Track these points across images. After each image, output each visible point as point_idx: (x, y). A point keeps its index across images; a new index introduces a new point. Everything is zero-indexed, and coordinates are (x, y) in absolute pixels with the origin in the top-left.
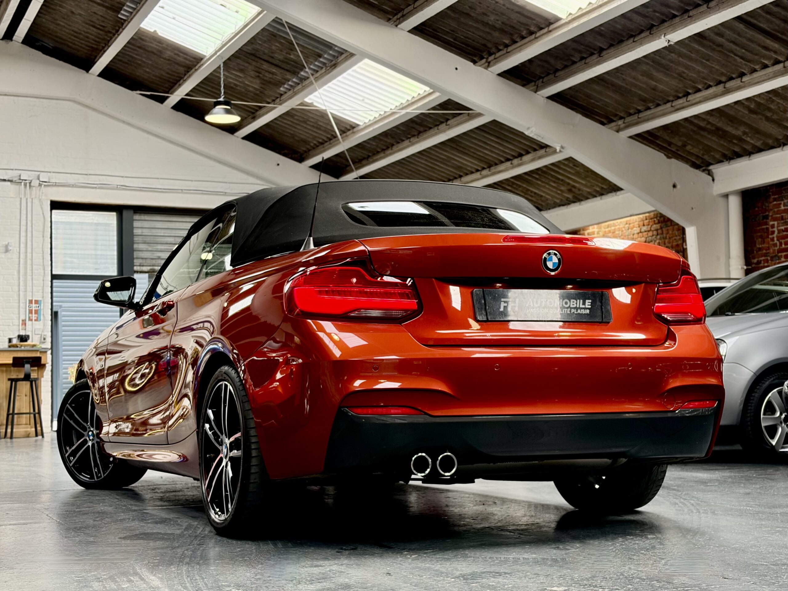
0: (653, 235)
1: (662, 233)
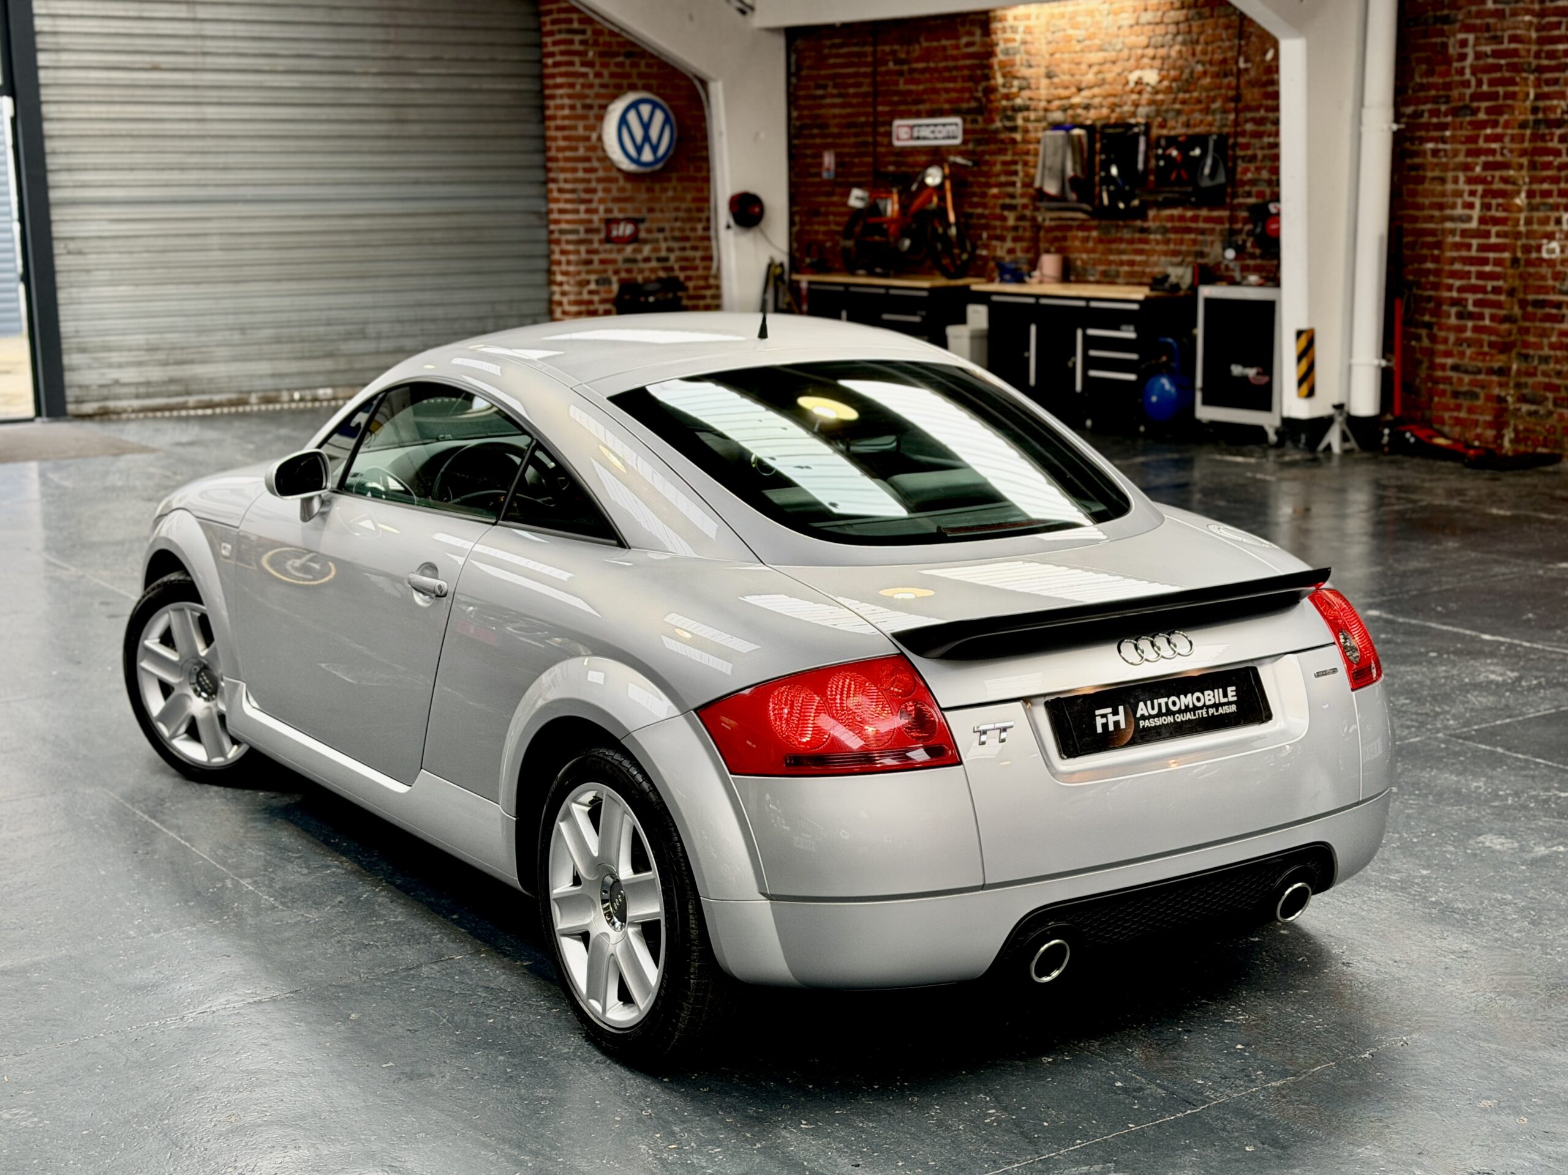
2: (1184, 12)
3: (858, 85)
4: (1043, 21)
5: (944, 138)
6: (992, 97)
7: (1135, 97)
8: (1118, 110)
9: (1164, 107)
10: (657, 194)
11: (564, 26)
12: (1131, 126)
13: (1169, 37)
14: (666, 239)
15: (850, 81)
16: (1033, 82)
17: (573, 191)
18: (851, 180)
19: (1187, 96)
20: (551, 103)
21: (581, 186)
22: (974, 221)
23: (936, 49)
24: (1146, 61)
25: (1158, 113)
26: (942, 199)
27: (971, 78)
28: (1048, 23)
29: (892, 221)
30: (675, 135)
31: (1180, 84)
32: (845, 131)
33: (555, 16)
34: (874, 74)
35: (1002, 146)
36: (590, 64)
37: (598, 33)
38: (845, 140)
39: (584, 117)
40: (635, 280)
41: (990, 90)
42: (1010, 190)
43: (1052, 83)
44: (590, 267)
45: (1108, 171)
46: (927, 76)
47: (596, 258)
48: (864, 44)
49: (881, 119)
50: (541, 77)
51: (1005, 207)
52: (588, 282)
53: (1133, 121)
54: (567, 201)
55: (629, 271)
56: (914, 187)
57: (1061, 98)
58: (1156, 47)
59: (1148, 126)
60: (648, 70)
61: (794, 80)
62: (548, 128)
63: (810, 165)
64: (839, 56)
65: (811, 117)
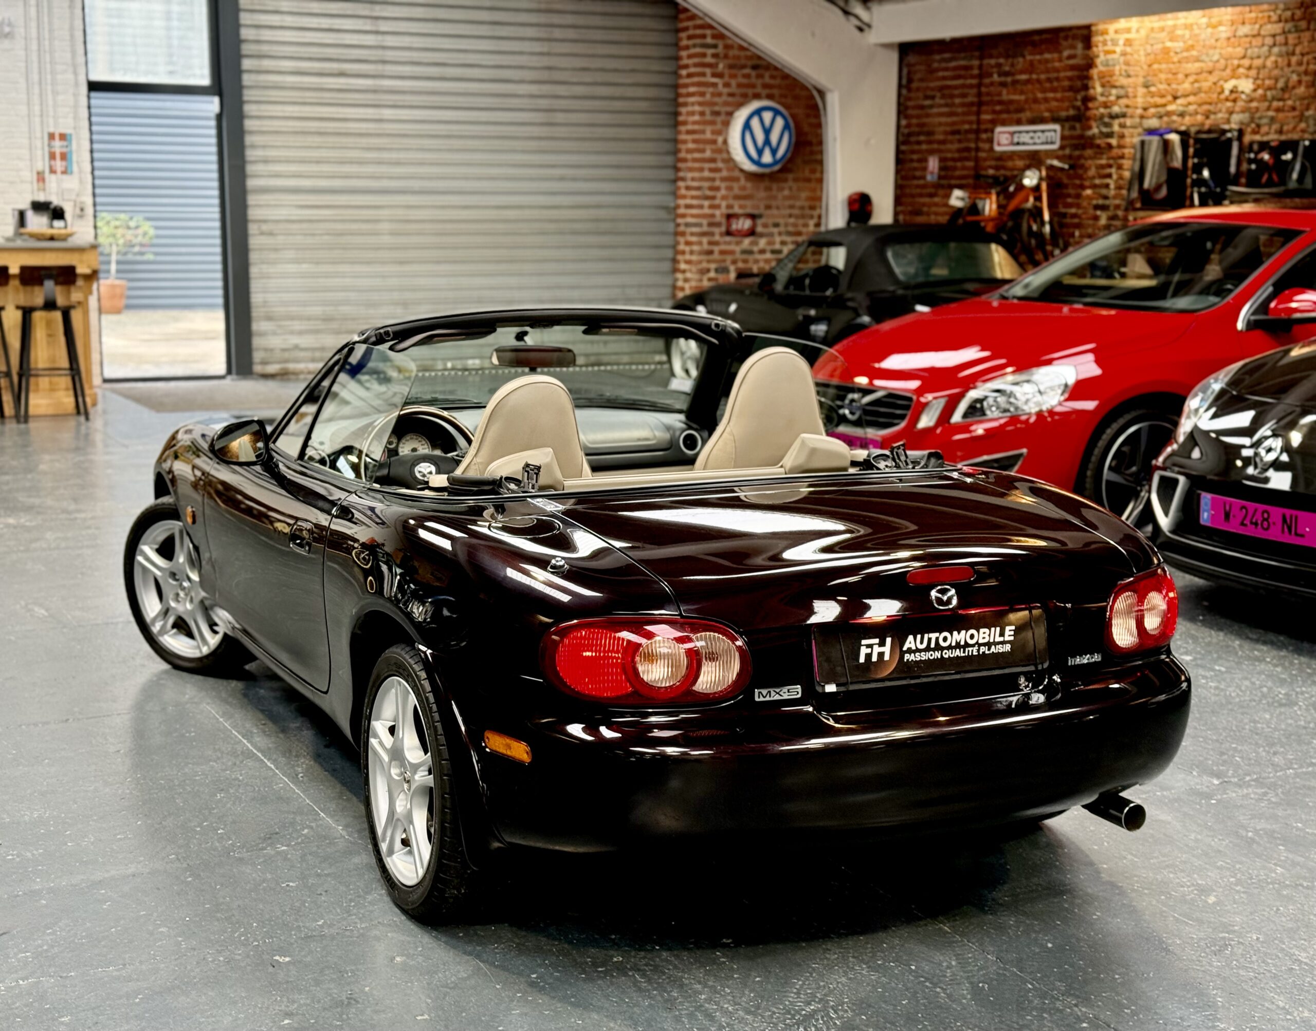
0: (1263, 45)
1: (1286, 44)
2: (1281, 25)
3: (964, 96)
4: (1143, 33)
5: (1043, 143)
6: (1090, 105)
7: (1229, 104)
8: (1212, 117)
9: (1258, 115)
10: (774, 192)
11: (698, 41)
12: (1224, 132)
13: (1266, 48)
14: (780, 234)
15: (956, 92)
16: (1130, 90)
17: (699, 188)
18: (953, 182)
19: (1281, 104)
20: (683, 110)
21: (706, 184)
22: (1068, 220)
23: (1040, 61)
24: (1241, 70)
25: (1252, 120)
26: (1038, 198)
27: (1071, 89)
28: (1147, 37)
29: (991, 219)
30: (794, 140)
31: (1274, 92)
32: (950, 137)
33: (691, 32)
34: (979, 86)
35: (1098, 150)
36: (720, 75)
37: (727, 47)
38: (949, 146)
39: (713, 123)
40: (751, 269)
41: (1087, 99)
42: (1104, 191)
43: (1150, 92)
44: (711, 257)
45: (1200, 173)
46: (1030, 87)
47: (716, 249)
48: (972, 58)
49: (983, 127)
50: (676, 87)
51: (1097, 207)
52: (708, 270)
53: (1226, 127)
54: (693, 197)
55: (745, 261)
56: (1012, 189)
57: (1156, 106)
58: (1252, 58)
59: (1241, 132)
60: (772, 82)
61: (904, 92)
62: (679, 132)
63: (915, 169)
64: (946, 69)
65: (919, 125)
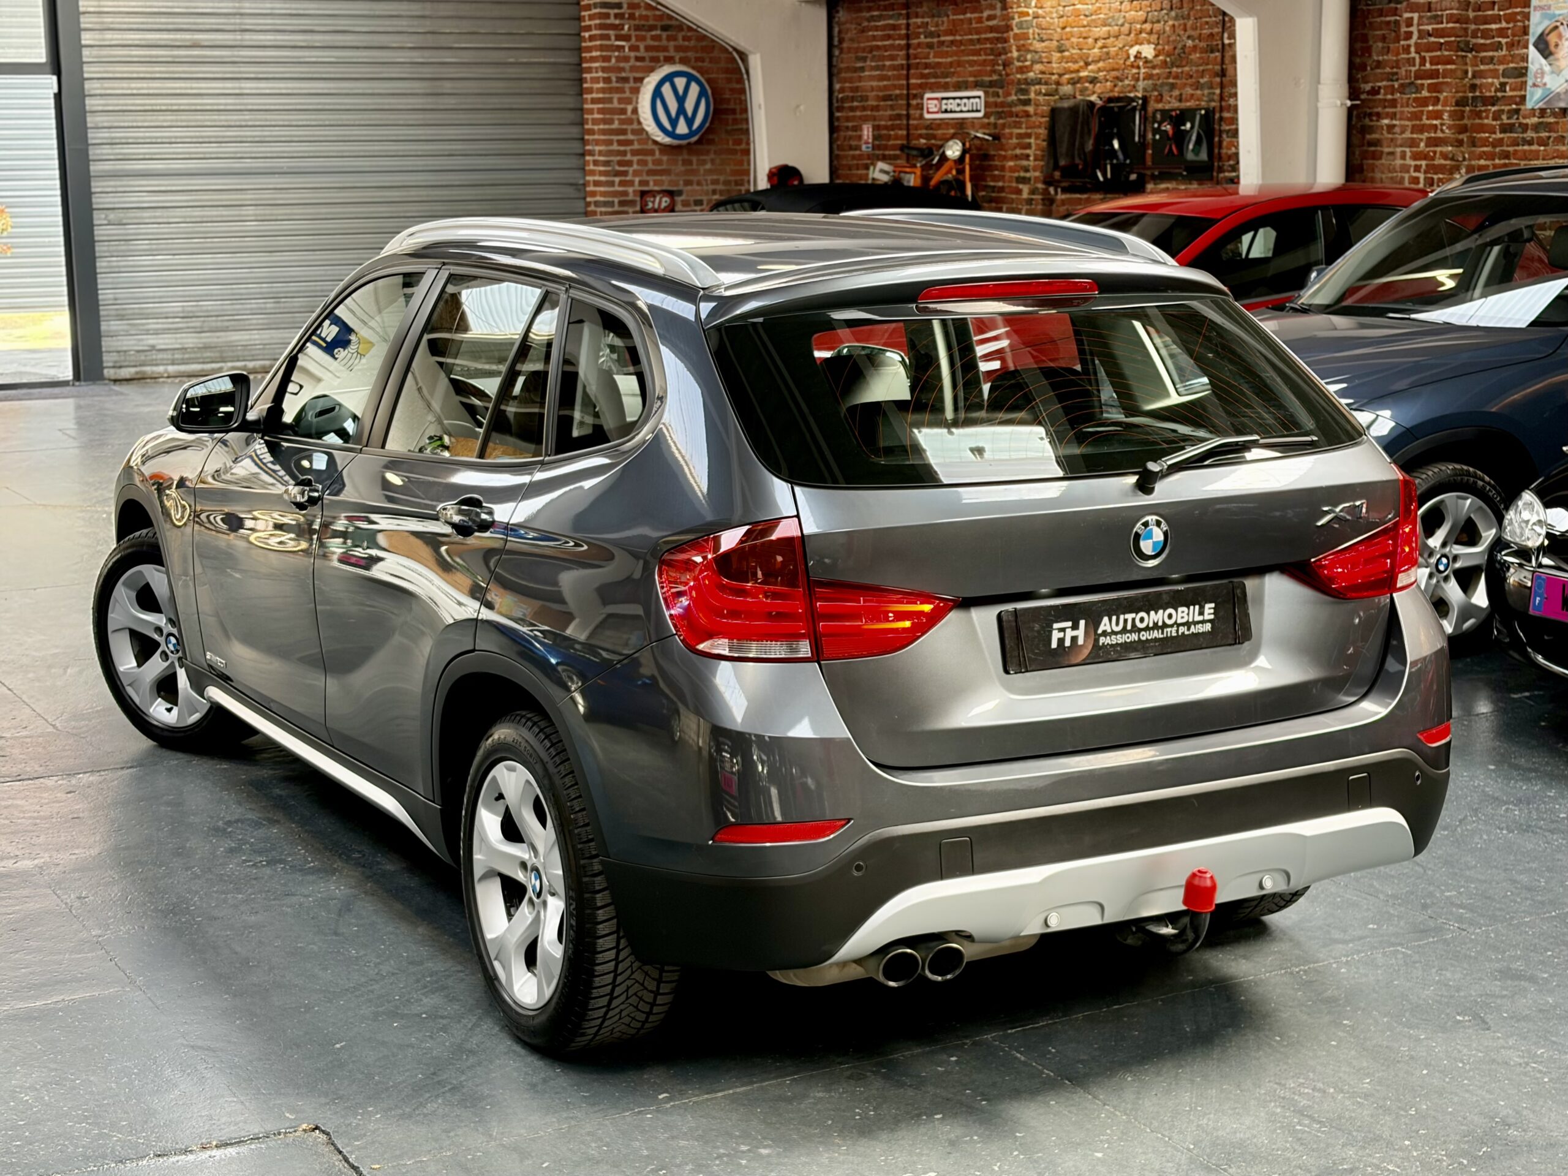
1: (1181, 7)
3: (892, 58)
5: (968, 111)
6: (1010, 70)
7: (1135, 71)
8: (1120, 84)
9: (1160, 82)
10: (695, 167)
12: (1130, 100)
13: (1164, 12)
15: (887, 53)
16: (1044, 55)
17: (607, 163)
18: (881, 153)
19: (1180, 70)
20: (587, 76)
21: (615, 159)
23: (961, 20)
24: (1144, 35)
25: (1155, 87)
26: (961, 172)
27: (992, 51)
30: (712, 109)
31: (1173, 58)
32: (882, 103)
34: (908, 46)
35: (1018, 119)
36: (626, 38)
37: (633, 6)
38: (881, 113)
39: (622, 91)
41: (1008, 63)
42: (1025, 163)
43: (1063, 57)
46: (954, 48)
49: (913, 92)
53: (1132, 95)
54: (601, 173)
56: (935, 160)
57: (1072, 72)
58: (1153, 23)
59: (1145, 99)
60: (687, 44)
61: (834, 52)
62: (584, 101)
63: (851, 138)
64: (877, 28)
65: (853, 90)
